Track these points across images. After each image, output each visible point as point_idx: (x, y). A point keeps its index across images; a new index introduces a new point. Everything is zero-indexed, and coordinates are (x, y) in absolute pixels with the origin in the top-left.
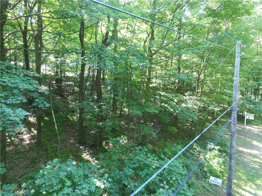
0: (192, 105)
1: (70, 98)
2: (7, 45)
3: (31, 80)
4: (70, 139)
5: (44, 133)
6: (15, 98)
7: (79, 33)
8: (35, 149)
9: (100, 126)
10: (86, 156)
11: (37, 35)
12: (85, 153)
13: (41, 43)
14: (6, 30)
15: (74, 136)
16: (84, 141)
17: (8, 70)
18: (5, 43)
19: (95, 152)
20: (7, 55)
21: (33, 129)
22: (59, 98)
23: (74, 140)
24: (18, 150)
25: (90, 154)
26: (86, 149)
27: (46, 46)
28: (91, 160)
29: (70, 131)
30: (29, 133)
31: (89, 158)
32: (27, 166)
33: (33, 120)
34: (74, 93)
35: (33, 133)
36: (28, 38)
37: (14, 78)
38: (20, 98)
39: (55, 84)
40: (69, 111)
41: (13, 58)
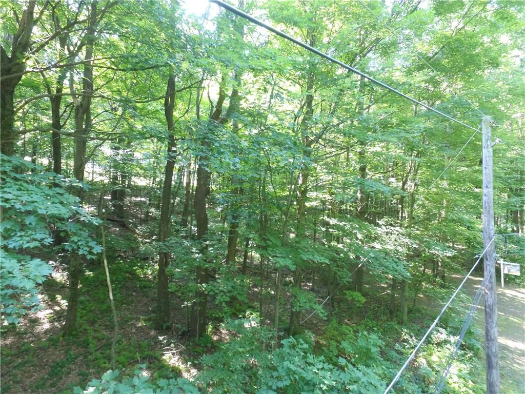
0: (395, 245)
1: (139, 230)
2: (19, 125)
3: (65, 196)
4: (138, 320)
5: (81, 307)
6: (28, 236)
7: (163, 101)
8: (62, 343)
9: (204, 291)
10: (171, 359)
11: (82, 105)
12: (168, 350)
13: (88, 121)
14: (21, 96)
15: (147, 313)
16: (168, 324)
17: (17, 173)
18: (15, 121)
19: (190, 348)
20: (18, 143)
21: (59, 297)
22: (118, 229)
23: (145, 320)
24: (23, 345)
25: (181, 353)
26: (171, 343)
27: (97, 127)
28: (182, 367)
29: (138, 302)
30: (51, 307)
31: (177, 364)
32: (42, 382)
33: (62, 278)
34: (147, 220)
35: (59, 305)
36: (61, 111)
37: (28, 190)
38: (39, 236)
39: (111, 200)
40: (138, 258)
41: (29, 149)
